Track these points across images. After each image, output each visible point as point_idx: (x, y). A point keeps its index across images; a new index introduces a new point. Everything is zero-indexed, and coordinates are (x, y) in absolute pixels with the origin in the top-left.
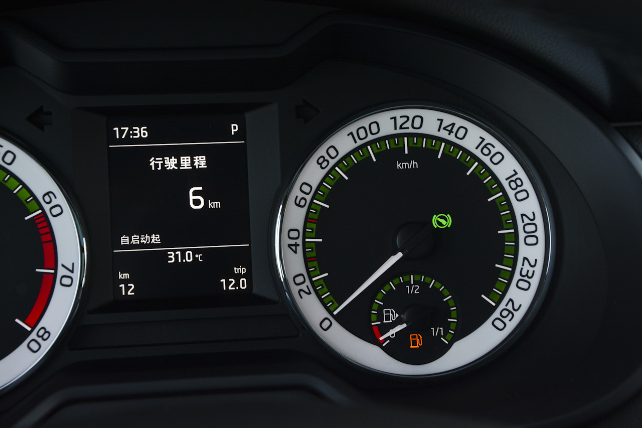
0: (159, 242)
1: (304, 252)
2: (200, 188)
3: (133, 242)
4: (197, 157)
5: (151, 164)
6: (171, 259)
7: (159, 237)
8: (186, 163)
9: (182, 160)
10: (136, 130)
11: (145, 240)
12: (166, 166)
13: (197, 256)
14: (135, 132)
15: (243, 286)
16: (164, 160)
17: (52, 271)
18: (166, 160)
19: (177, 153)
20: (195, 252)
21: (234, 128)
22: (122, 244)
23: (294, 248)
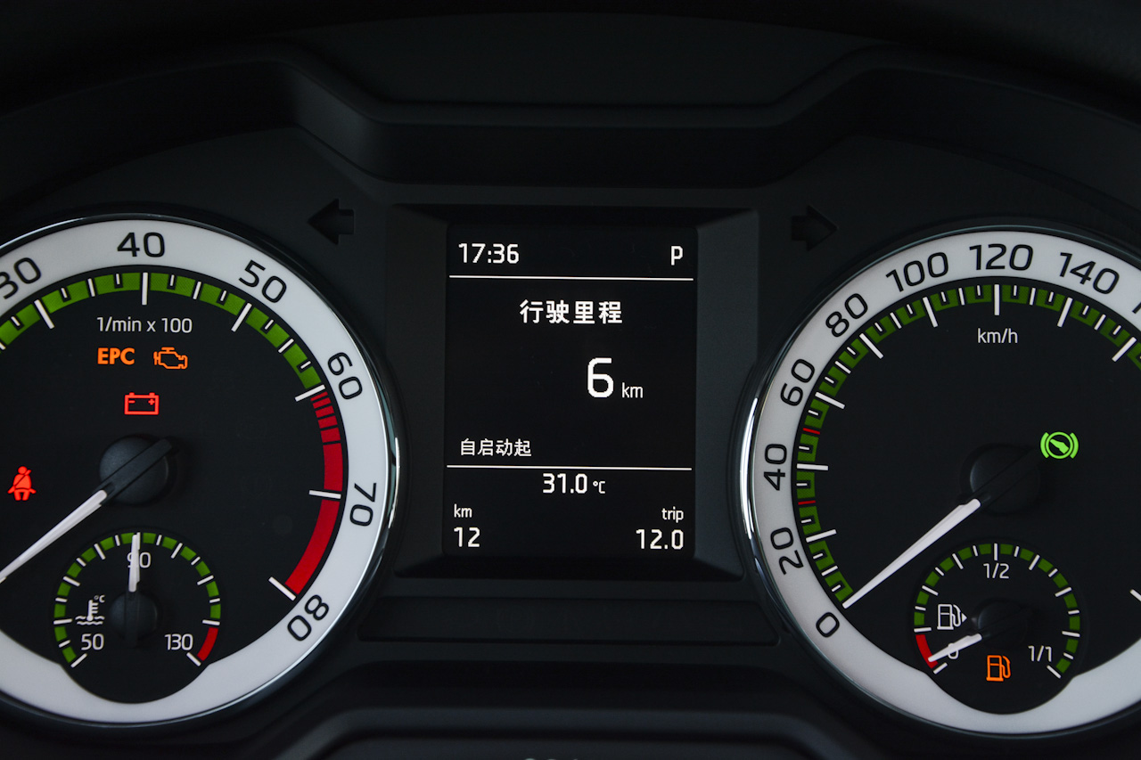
0: (528, 454)
1: (794, 489)
2: (608, 361)
3: (483, 451)
4: (606, 303)
5: (522, 313)
6: (549, 487)
7: (528, 446)
8: (584, 313)
9: (577, 308)
10: (499, 249)
11: (503, 449)
12: (548, 317)
13: (595, 484)
14: (496, 252)
15: (677, 544)
16: (545, 306)
17: (338, 496)
18: (549, 307)
19: (570, 294)
20: (592, 476)
21: (676, 254)
22: (463, 453)
23: (774, 479)
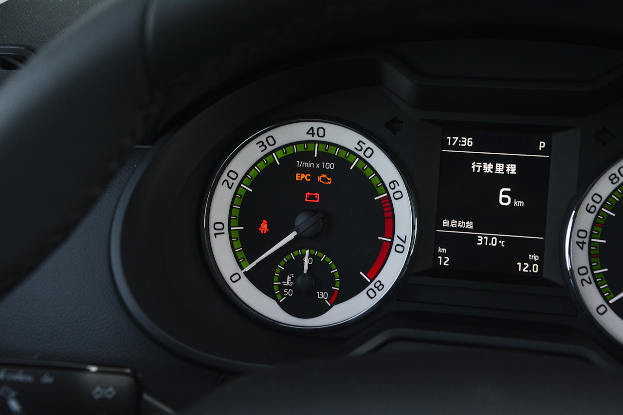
0: (472, 227)
1: (590, 250)
2: (509, 190)
3: (452, 225)
4: (509, 165)
5: (472, 167)
6: (480, 242)
7: (472, 224)
8: (500, 169)
9: (497, 166)
10: (464, 140)
11: (461, 225)
12: (484, 170)
13: (500, 242)
14: (463, 141)
15: (535, 270)
16: (482, 165)
17: (390, 240)
18: (484, 165)
19: (494, 160)
20: (499, 238)
21: (542, 145)
22: (443, 226)
23: (581, 245)
